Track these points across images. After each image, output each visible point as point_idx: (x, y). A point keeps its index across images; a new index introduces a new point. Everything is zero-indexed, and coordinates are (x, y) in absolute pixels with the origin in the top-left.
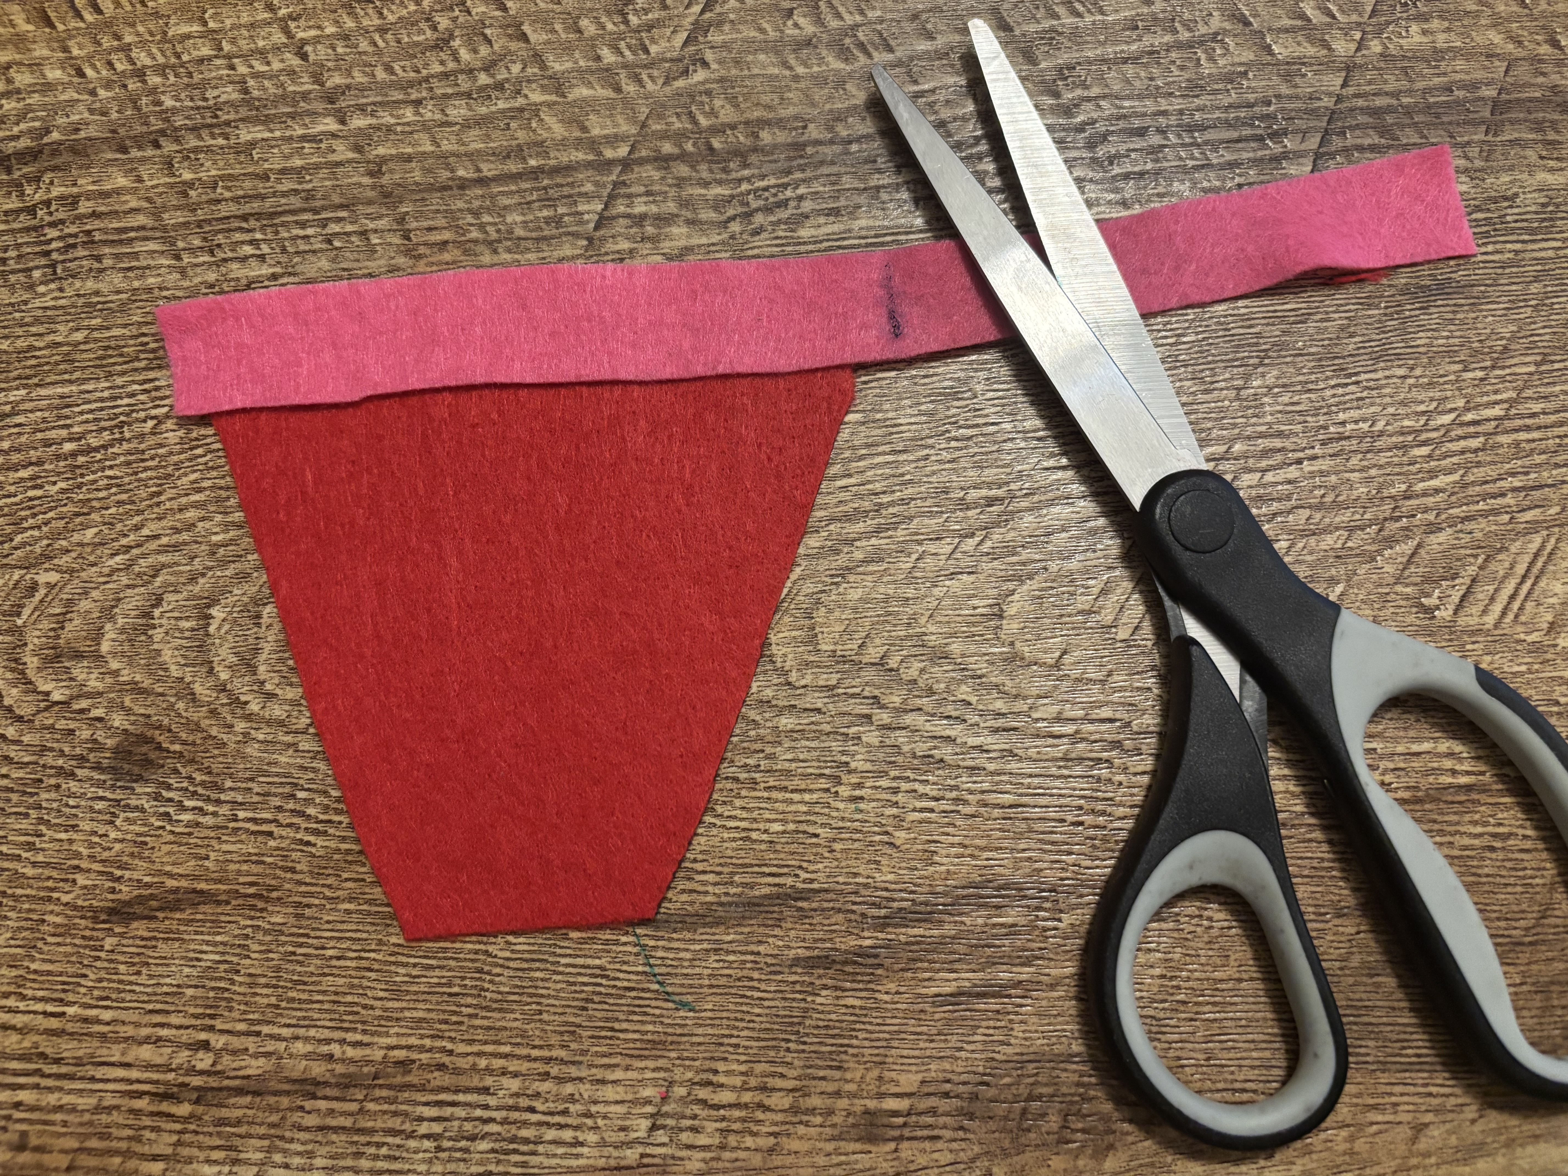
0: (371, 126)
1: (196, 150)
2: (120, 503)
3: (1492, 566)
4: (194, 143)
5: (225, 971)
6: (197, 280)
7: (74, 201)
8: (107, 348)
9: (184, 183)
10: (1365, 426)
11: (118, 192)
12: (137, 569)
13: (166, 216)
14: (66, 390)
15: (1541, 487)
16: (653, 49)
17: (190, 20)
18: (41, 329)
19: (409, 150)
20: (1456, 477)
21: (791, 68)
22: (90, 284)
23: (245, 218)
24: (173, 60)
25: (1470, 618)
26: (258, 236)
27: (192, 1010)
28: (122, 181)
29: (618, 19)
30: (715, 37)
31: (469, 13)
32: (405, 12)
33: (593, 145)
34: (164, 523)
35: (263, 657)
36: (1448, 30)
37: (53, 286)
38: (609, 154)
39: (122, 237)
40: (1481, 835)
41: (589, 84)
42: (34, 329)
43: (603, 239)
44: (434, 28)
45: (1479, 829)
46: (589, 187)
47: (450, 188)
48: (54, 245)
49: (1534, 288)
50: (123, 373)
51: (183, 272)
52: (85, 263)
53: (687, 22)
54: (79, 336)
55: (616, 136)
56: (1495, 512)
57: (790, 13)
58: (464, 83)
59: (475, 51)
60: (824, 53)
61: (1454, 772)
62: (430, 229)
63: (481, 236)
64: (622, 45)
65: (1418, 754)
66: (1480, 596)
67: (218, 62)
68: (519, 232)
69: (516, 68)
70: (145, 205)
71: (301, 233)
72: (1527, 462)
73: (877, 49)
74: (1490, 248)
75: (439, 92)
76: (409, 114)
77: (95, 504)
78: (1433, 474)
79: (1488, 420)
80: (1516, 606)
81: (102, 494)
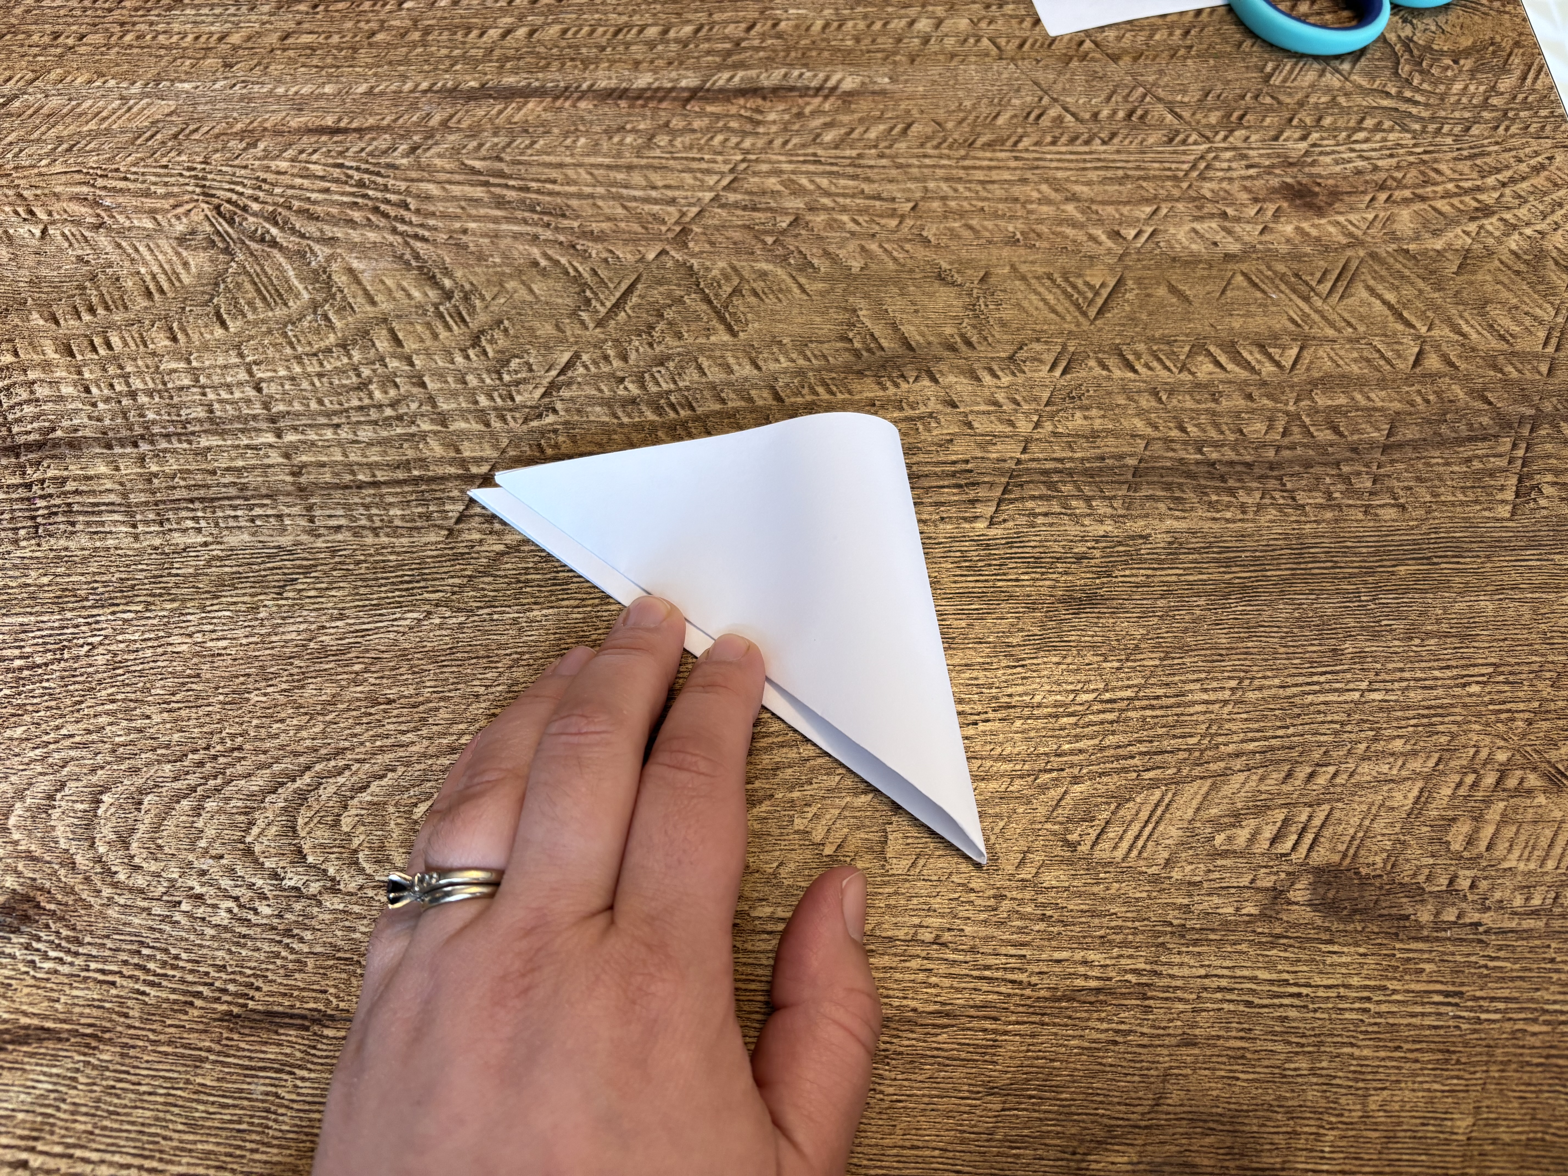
0: (300, 441)
1: (165, 451)
2: (49, 708)
3: (1121, 813)
4: (164, 445)
5: (55, 1099)
6: (145, 544)
7: (64, 481)
8: (64, 590)
9: (151, 473)
10: (1027, 698)
11: (98, 477)
12: (50, 760)
13: (132, 496)
14: (25, 620)
15: (1162, 752)
16: (518, 399)
17: (179, 360)
18: (17, 574)
19: (325, 459)
20: (1096, 741)
21: (618, 418)
22: (63, 543)
23: (192, 501)
24: (160, 387)
25: (1103, 852)
26: (200, 514)
27: (19, 1132)
28: (103, 469)
29: (494, 376)
30: (565, 393)
31: (386, 366)
32: (339, 364)
33: (463, 463)
34: (80, 725)
35: (139, 835)
36: (1104, 416)
37: (33, 542)
38: (474, 470)
39: (95, 510)
40: (1107, 1030)
41: (467, 420)
42: (11, 573)
43: (460, 531)
44: (359, 375)
45: (1105, 1026)
46: (455, 493)
47: (350, 487)
48: (40, 512)
49: (1161, 603)
50: (74, 609)
51: (136, 537)
52: (62, 526)
53: (546, 382)
54: (45, 580)
55: (482, 458)
56: (1125, 770)
57: (622, 380)
58: (374, 414)
59: (386, 393)
60: (644, 408)
61: (1086, 977)
62: (330, 516)
63: (368, 524)
64: (495, 394)
65: (1059, 961)
66: (1111, 835)
67: (194, 390)
68: (398, 522)
69: (414, 406)
70: (117, 487)
71: (233, 513)
72: (1151, 733)
73: (683, 408)
74: (1127, 572)
75: (354, 419)
76: (329, 434)
77: (30, 708)
78: (1078, 738)
79: (1122, 699)
80: (1140, 843)
81: (35, 701)
